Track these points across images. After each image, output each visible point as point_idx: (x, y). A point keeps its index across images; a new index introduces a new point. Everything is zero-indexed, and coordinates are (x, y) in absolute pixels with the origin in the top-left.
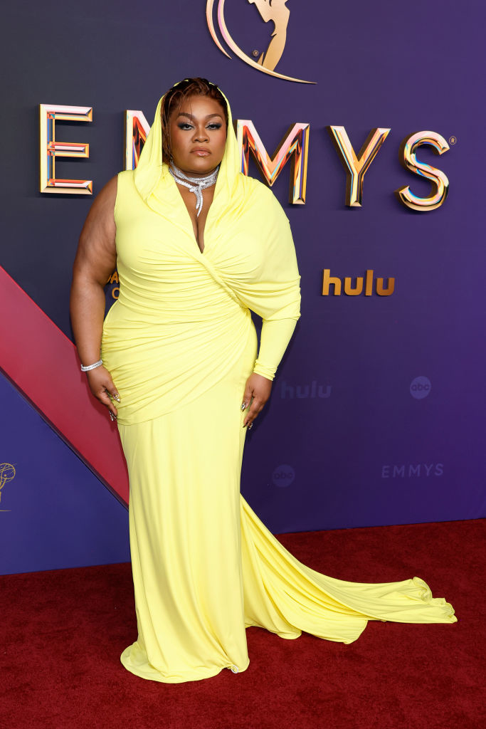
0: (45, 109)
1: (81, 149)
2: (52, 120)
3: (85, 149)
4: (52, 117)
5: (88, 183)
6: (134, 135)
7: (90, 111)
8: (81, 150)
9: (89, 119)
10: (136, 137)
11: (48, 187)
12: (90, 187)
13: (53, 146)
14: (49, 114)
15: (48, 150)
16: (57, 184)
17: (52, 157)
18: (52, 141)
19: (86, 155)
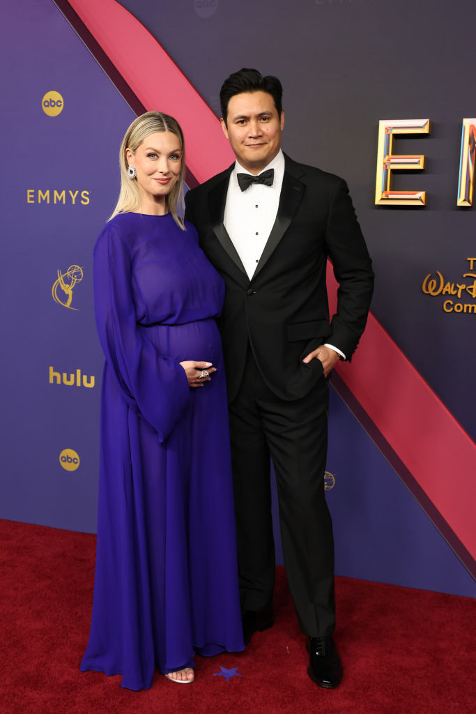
0: (384, 125)
1: (416, 160)
2: (389, 135)
3: (419, 161)
4: (389, 132)
5: (421, 194)
6: (470, 143)
7: (426, 123)
8: (415, 162)
9: (426, 130)
10: (472, 145)
11: (382, 199)
12: (423, 198)
13: (389, 160)
14: (387, 129)
15: (384, 164)
16: (390, 196)
17: (387, 171)
18: (388, 154)
19: (420, 167)
